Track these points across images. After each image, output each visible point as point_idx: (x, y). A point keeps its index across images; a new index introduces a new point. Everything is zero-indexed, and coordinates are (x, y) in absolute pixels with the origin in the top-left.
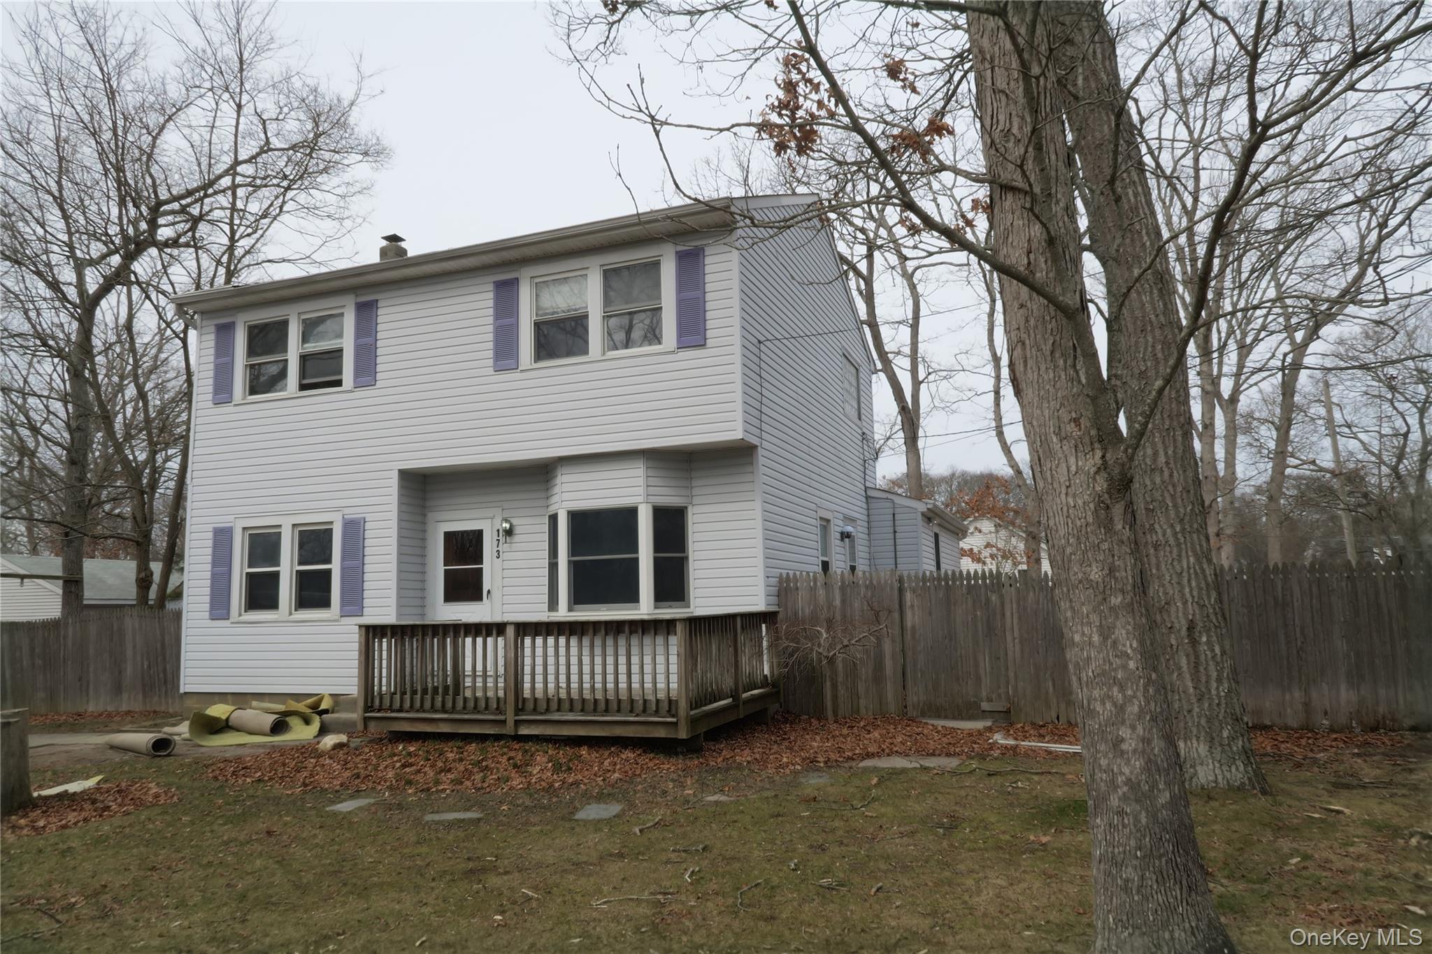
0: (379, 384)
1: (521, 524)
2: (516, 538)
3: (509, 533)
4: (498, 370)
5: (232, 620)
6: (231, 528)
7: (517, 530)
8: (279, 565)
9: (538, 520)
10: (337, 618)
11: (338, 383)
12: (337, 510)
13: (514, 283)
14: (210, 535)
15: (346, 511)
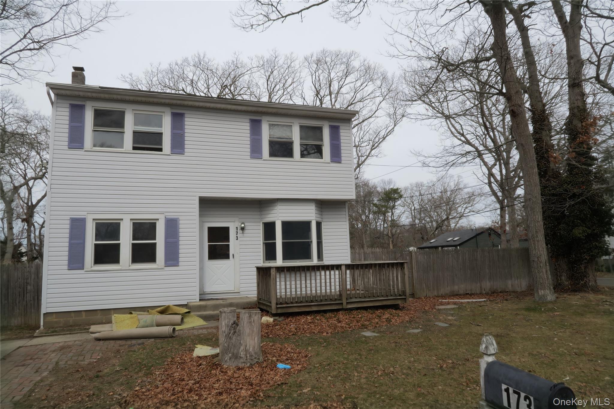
0: (186, 154)
1: (249, 226)
2: (246, 231)
3: (243, 229)
4: (252, 157)
5: (85, 270)
6: (85, 218)
7: (246, 228)
8: (119, 240)
9: (258, 224)
10: (163, 267)
11: (161, 150)
12: (162, 213)
13: (259, 122)
14: (68, 222)
15: (167, 214)
